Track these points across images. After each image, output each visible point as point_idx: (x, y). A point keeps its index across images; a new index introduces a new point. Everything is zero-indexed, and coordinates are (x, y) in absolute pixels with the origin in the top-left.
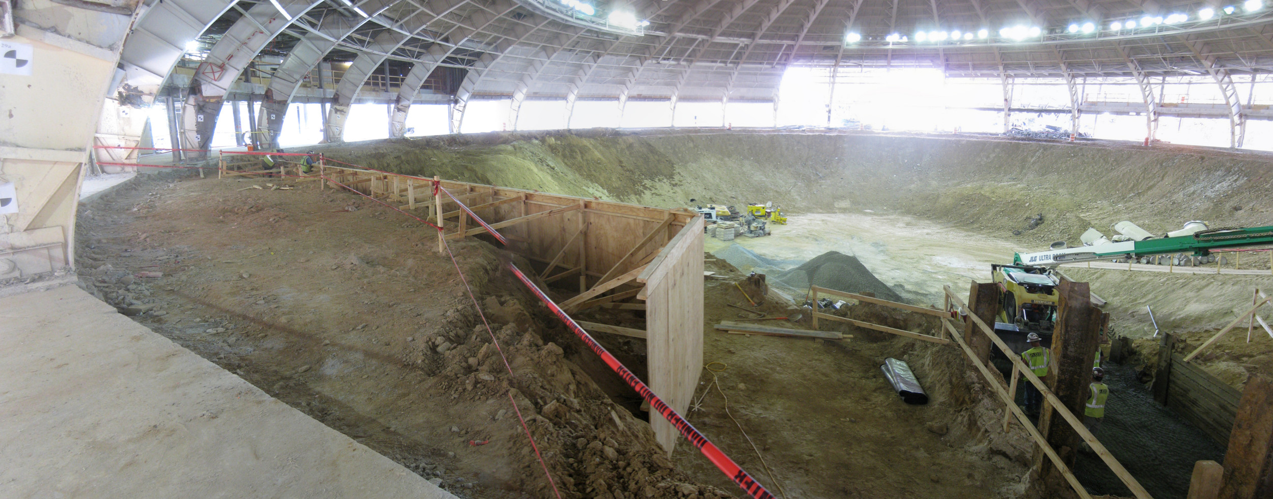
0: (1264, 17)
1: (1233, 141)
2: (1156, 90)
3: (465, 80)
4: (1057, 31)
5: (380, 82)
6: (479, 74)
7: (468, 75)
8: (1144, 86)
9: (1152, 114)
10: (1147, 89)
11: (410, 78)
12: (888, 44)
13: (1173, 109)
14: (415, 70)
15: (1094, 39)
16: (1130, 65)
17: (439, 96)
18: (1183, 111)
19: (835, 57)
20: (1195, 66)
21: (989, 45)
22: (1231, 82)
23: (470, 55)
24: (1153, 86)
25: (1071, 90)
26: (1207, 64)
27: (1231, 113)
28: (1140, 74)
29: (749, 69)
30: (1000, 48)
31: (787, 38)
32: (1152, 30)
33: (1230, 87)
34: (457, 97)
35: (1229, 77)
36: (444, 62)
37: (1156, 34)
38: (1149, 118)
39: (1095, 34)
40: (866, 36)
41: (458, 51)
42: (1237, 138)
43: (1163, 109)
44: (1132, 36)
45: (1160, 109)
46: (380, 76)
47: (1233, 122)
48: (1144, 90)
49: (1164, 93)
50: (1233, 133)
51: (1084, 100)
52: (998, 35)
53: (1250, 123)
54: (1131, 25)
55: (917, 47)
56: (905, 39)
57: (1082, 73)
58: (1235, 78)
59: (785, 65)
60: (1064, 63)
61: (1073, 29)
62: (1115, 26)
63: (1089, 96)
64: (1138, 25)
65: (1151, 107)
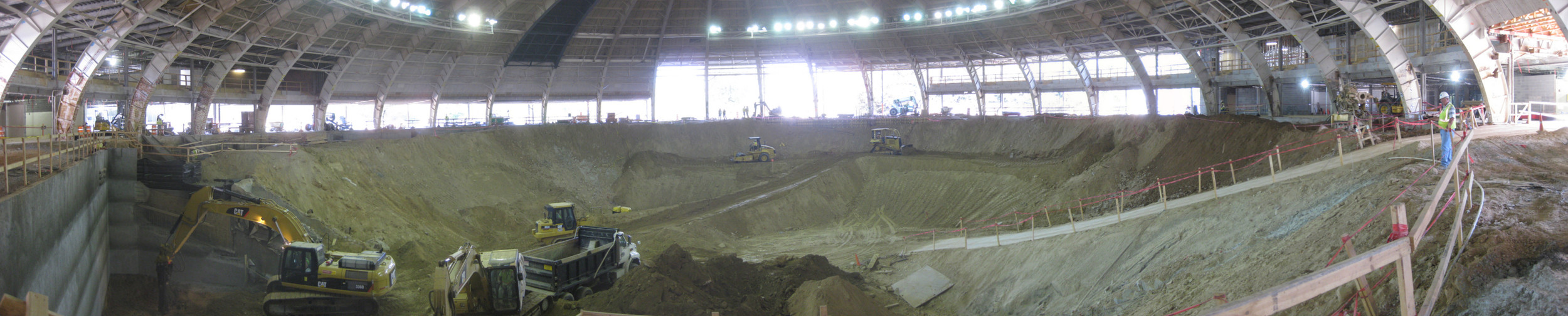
0: (1036, 6)
1: (1035, 111)
2: (979, 70)
3: (327, 83)
4: (895, 19)
5: (250, 85)
6: (336, 75)
7: (328, 78)
8: (970, 68)
9: (979, 93)
10: (972, 70)
11: (270, 82)
12: (750, 35)
13: (994, 87)
14: (273, 74)
15: (923, 27)
16: (956, 50)
17: (305, 97)
18: (1002, 88)
19: (703, 49)
20: (1001, 50)
21: (840, 33)
22: (1026, 63)
23: (322, 59)
24: (976, 68)
25: (917, 74)
26: (1008, 47)
27: (1030, 87)
28: (965, 57)
29: (617, 63)
30: (851, 36)
31: (650, 32)
32: (965, 18)
33: (1026, 67)
34: (320, 98)
35: (1025, 59)
36: (295, 65)
37: (968, 21)
38: (978, 96)
39: (925, 22)
40: (725, 29)
41: (305, 56)
42: (1037, 108)
43: (987, 88)
44: (951, 23)
45: (984, 88)
46: (250, 81)
47: (1032, 95)
48: (970, 72)
49: (986, 74)
50: (1034, 104)
51: (929, 82)
52: (845, 24)
53: (1044, 95)
54: (949, 14)
55: (775, 37)
56: (764, 30)
57: (924, 58)
58: (1028, 59)
59: (655, 59)
60: (908, 50)
61: (906, 17)
62: (938, 15)
63: (933, 79)
64: (954, 13)
65: (978, 86)
